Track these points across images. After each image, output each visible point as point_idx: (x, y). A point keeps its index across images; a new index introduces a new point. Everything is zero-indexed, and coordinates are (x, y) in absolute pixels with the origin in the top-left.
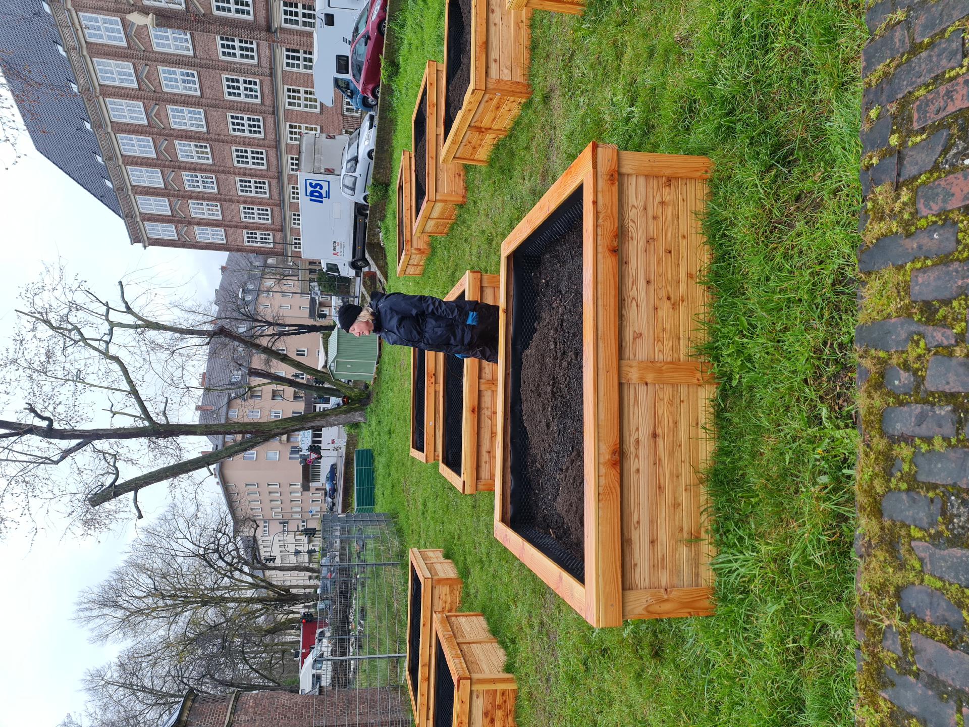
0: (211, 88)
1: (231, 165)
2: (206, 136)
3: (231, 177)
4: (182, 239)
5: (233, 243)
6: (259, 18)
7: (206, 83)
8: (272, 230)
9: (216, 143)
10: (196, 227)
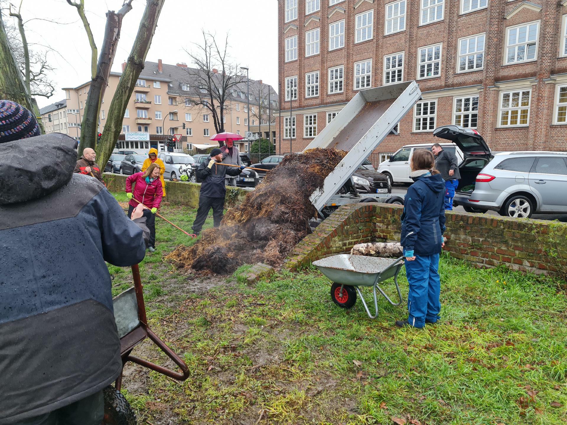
0: (428, 35)
1: (354, 59)
2: (381, 35)
3: (344, 61)
4: (286, 26)
5: (286, 68)
6: (506, 70)
7: (433, 30)
8: (300, 100)
9: (375, 45)
10: (297, 37)
